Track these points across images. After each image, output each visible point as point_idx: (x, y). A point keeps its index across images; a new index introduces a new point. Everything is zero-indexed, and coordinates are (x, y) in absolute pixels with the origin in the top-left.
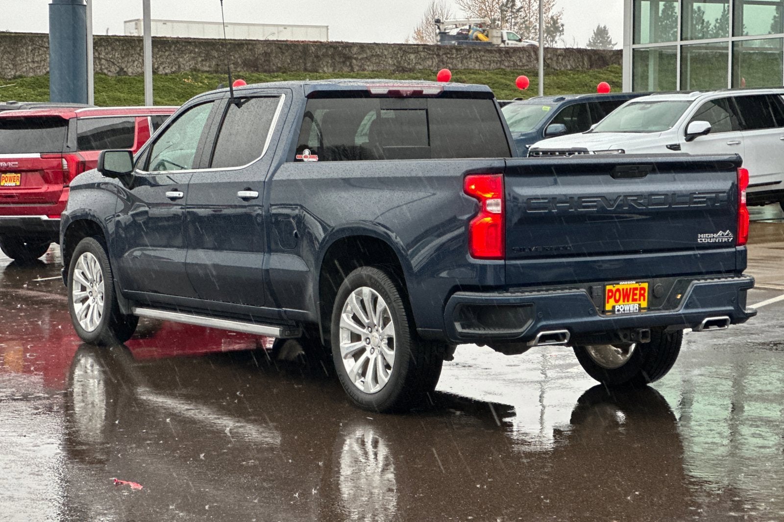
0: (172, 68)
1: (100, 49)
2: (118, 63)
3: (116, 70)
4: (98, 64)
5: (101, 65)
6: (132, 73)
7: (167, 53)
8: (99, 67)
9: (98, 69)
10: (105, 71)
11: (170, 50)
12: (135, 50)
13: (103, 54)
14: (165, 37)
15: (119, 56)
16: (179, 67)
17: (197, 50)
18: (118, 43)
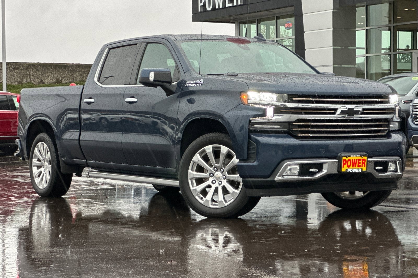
0: (69, 80)
1: (30, 70)
2: (40, 77)
3: (38, 81)
4: (29, 78)
5: (30, 78)
6: (47, 83)
7: (67, 72)
8: (29, 79)
9: (29, 81)
10: (33, 82)
11: (68, 70)
12: (49, 70)
13: (32, 72)
14: (66, 63)
15: (40, 73)
16: (73, 79)
17: (83, 70)
18: (40, 67)
